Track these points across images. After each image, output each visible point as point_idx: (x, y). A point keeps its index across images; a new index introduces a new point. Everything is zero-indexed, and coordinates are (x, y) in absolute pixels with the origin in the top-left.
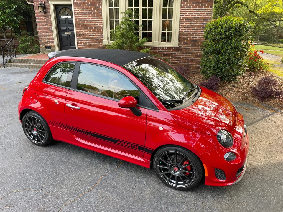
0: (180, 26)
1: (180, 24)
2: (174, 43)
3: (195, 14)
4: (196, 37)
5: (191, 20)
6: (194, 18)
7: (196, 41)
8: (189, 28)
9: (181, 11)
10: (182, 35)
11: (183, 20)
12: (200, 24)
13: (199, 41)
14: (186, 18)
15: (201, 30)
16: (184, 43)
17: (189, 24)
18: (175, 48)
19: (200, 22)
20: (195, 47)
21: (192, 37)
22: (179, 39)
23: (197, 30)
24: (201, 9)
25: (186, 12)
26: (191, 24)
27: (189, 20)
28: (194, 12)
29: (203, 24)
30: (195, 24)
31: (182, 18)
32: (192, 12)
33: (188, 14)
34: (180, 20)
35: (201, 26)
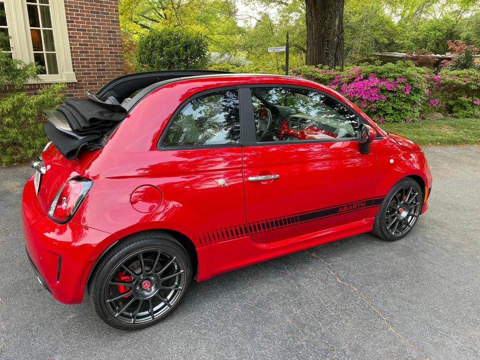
0: (69, 41)
1: (70, 37)
2: (66, 74)
3: (92, 20)
4: (104, 63)
5: (88, 31)
6: (93, 27)
7: (104, 70)
8: (87, 45)
10: (78, 59)
11: (75, 30)
12: (105, 39)
13: (110, 70)
14: (79, 26)
15: (108, 49)
16: (83, 74)
17: (86, 38)
18: (70, 85)
19: (104, 35)
20: (105, 80)
21: (97, 63)
22: (73, 67)
23: (102, 49)
24: (102, 13)
25: (76, 15)
26: (90, 38)
27: (85, 30)
28: (90, 16)
29: (109, 39)
30: (97, 38)
31: (72, 26)
32: (87, 15)
33: (80, 20)
34: (69, 29)
35: (108, 42)
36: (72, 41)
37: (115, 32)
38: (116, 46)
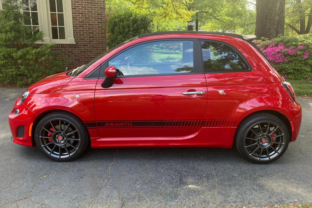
0: (73, 20)
1: (73, 18)
2: (69, 39)
3: (88, 7)
4: (93, 33)
5: (85, 14)
6: (88, 11)
7: (93, 37)
8: (83, 22)
9: (72, 4)
10: (77, 31)
11: (76, 13)
12: (95, 18)
13: (97, 37)
14: (79, 11)
15: (97, 25)
16: (80, 39)
17: (83, 18)
18: (70, 46)
19: (94, 16)
20: (93, 43)
21: (89, 33)
22: (74, 35)
23: (93, 25)
24: (94, 3)
25: (78, 4)
26: (85, 18)
27: (83, 14)
28: (87, 5)
29: (98, 18)
30: (90, 18)
31: (75, 11)
32: (84, 5)
33: (80, 8)
34: (73, 13)
35: (97, 21)
36: (75, 20)
37: (102, 14)
38: (102, 23)
